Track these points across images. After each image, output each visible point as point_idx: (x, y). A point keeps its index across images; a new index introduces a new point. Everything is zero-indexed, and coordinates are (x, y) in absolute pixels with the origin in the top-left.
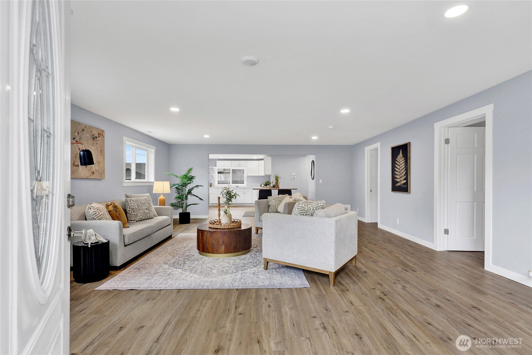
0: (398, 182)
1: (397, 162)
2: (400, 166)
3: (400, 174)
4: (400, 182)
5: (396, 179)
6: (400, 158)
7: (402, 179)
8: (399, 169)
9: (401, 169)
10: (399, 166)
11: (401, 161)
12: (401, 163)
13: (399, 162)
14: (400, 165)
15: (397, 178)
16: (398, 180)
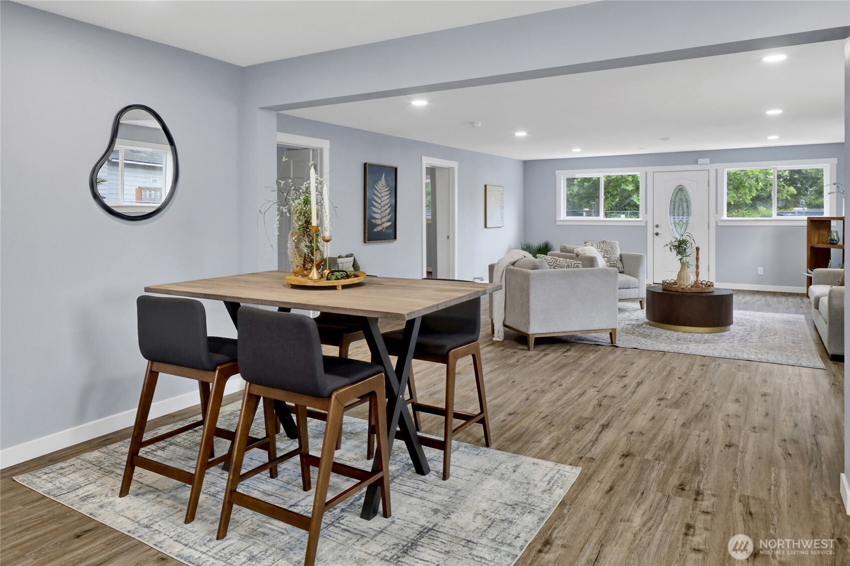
0: (378, 225)
1: (376, 192)
2: (382, 199)
3: (382, 212)
4: (381, 224)
5: (373, 221)
6: (381, 188)
7: (384, 220)
8: (380, 204)
9: (382, 204)
10: (380, 199)
11: (383, 191)
12: (383, 195)
13: (381, 192)
14: (382, 197)
15: (375, 219)
16: (379, 222)
